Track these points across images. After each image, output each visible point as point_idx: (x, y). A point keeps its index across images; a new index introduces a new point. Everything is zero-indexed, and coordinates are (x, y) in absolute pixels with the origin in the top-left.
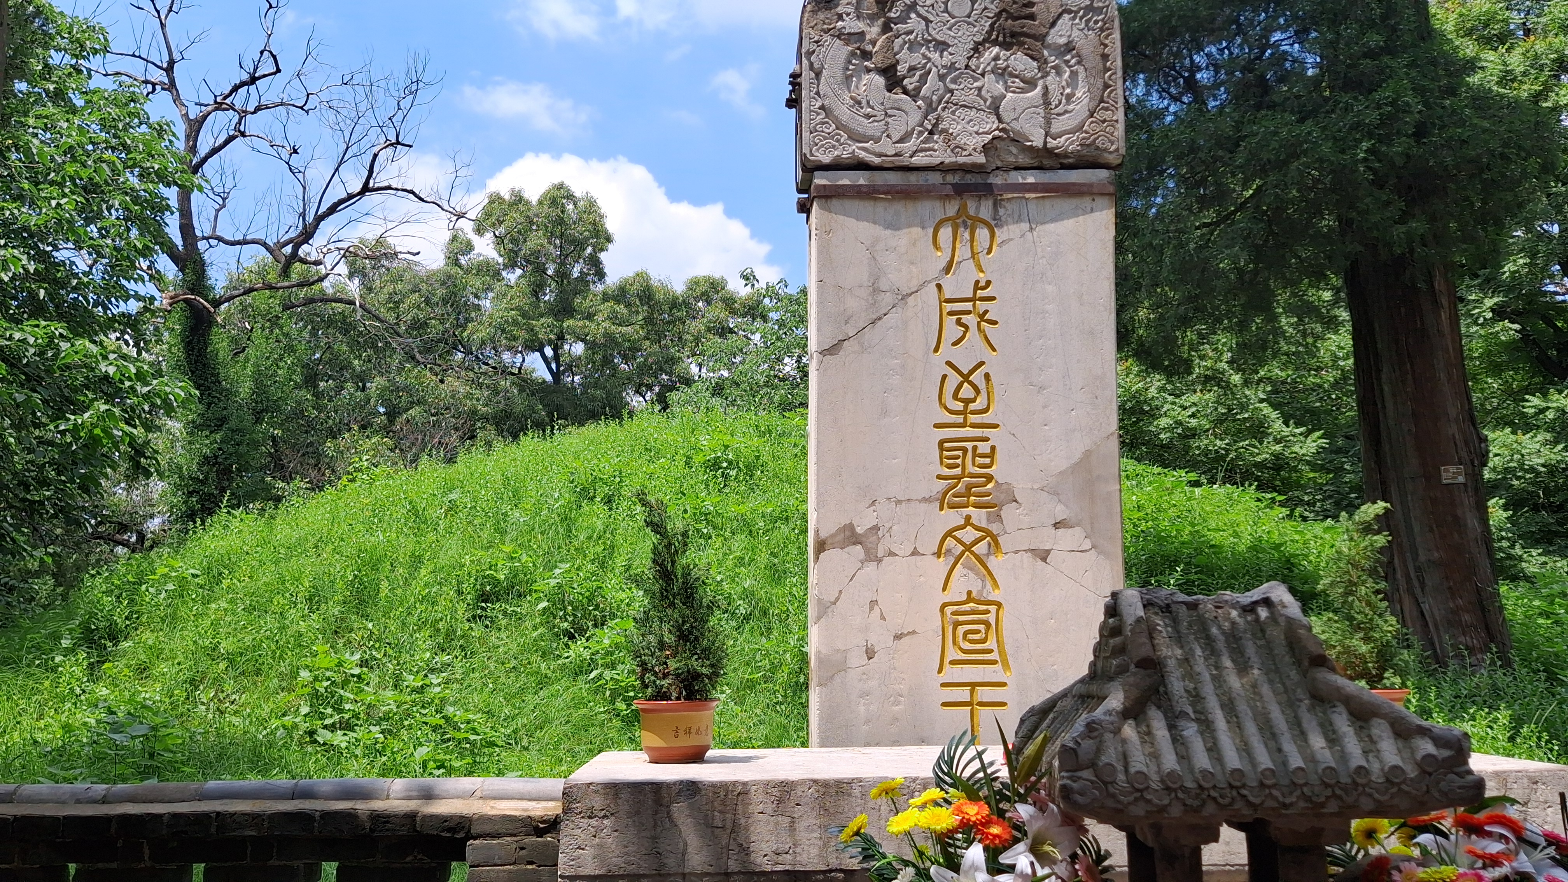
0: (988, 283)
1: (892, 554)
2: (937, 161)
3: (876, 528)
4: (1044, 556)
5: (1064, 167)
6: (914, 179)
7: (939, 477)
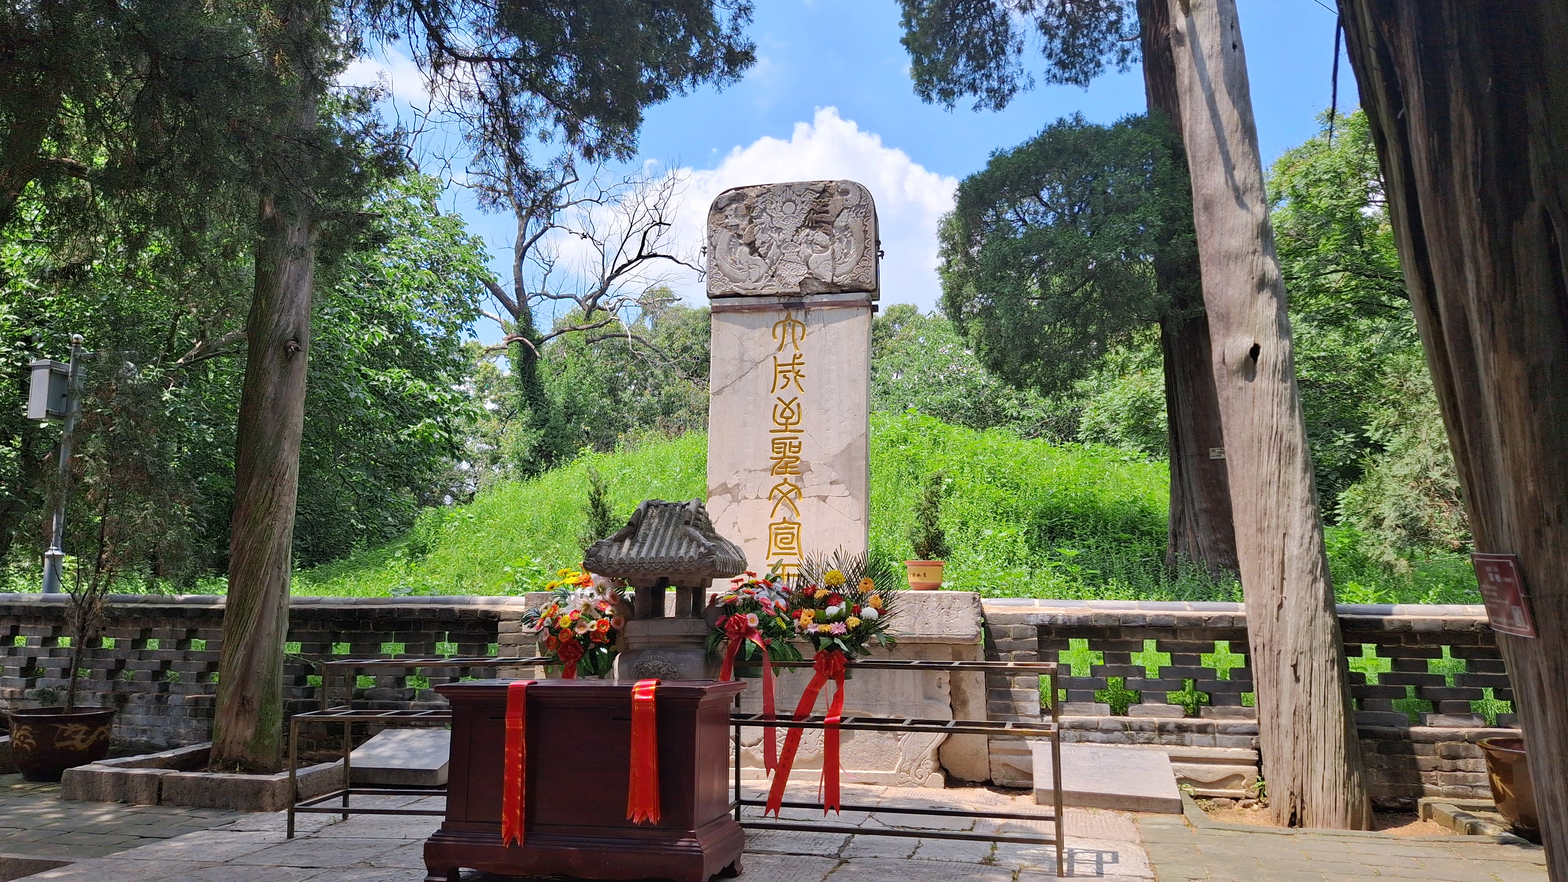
0: (801, 356)
1: (745, 498)
2: (774, 292)
3: (738, 485)
4: (824, 499)
5: (843, 292)
6: (763, 301)
7: (772, 458)
